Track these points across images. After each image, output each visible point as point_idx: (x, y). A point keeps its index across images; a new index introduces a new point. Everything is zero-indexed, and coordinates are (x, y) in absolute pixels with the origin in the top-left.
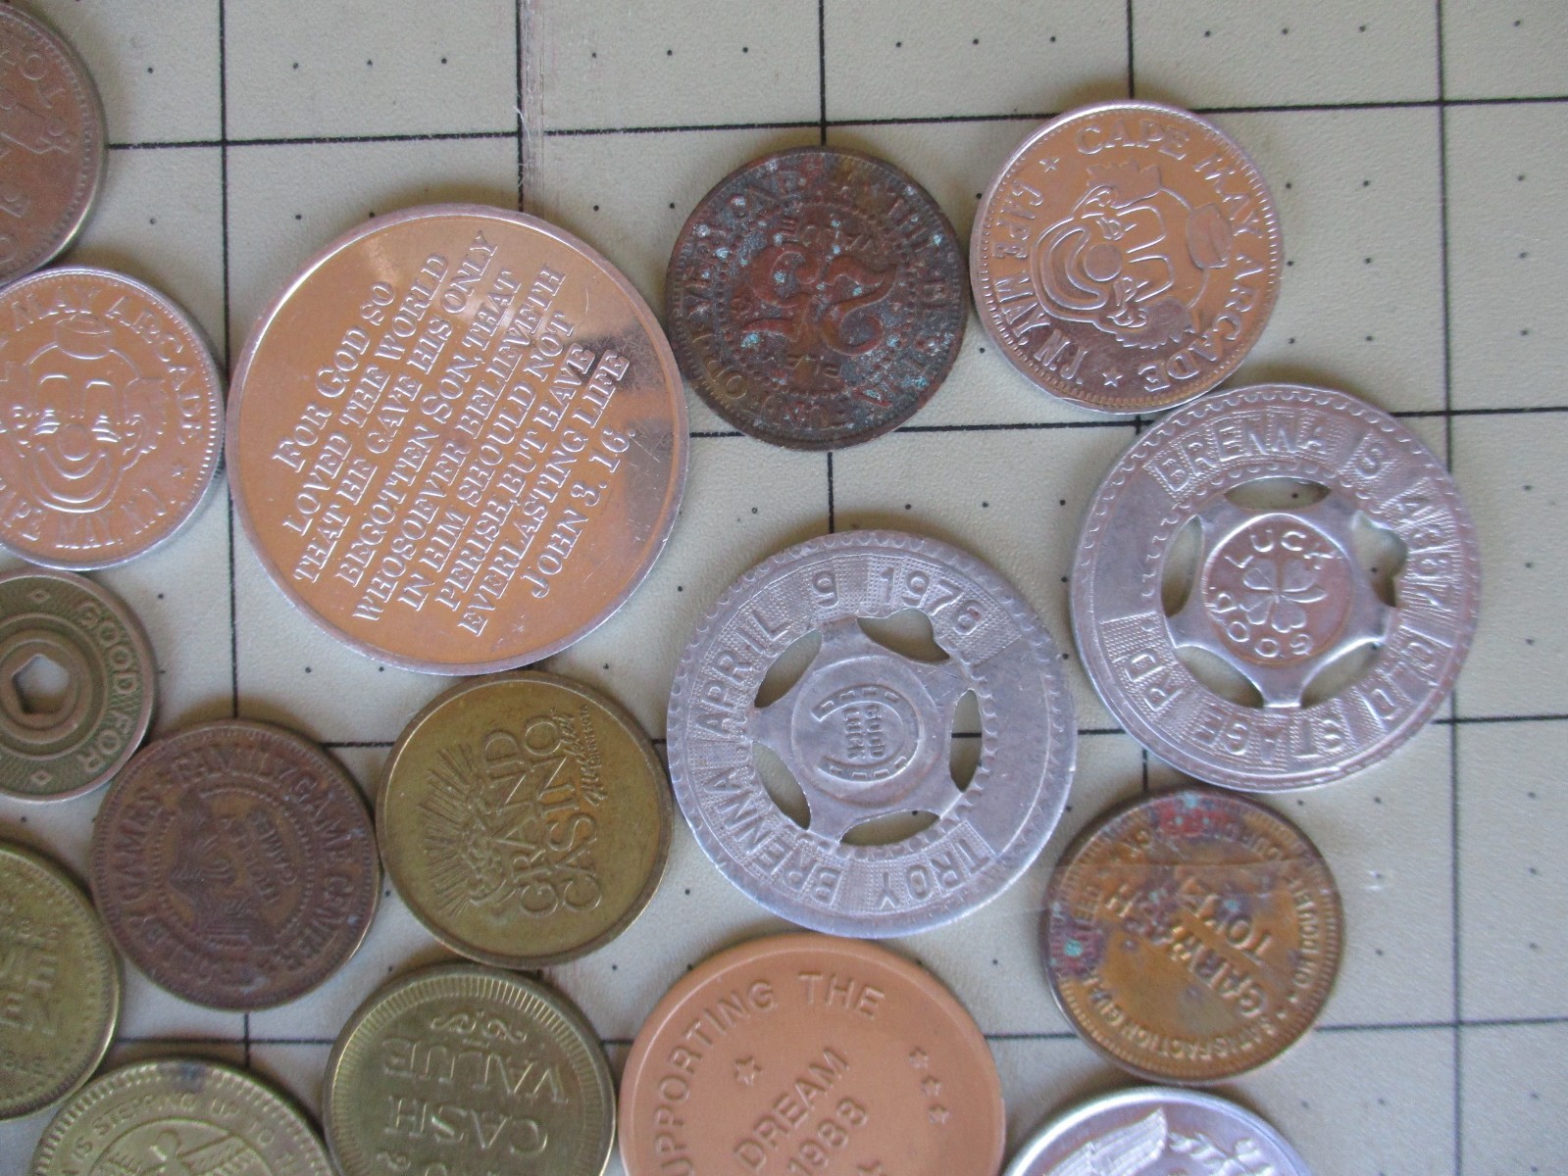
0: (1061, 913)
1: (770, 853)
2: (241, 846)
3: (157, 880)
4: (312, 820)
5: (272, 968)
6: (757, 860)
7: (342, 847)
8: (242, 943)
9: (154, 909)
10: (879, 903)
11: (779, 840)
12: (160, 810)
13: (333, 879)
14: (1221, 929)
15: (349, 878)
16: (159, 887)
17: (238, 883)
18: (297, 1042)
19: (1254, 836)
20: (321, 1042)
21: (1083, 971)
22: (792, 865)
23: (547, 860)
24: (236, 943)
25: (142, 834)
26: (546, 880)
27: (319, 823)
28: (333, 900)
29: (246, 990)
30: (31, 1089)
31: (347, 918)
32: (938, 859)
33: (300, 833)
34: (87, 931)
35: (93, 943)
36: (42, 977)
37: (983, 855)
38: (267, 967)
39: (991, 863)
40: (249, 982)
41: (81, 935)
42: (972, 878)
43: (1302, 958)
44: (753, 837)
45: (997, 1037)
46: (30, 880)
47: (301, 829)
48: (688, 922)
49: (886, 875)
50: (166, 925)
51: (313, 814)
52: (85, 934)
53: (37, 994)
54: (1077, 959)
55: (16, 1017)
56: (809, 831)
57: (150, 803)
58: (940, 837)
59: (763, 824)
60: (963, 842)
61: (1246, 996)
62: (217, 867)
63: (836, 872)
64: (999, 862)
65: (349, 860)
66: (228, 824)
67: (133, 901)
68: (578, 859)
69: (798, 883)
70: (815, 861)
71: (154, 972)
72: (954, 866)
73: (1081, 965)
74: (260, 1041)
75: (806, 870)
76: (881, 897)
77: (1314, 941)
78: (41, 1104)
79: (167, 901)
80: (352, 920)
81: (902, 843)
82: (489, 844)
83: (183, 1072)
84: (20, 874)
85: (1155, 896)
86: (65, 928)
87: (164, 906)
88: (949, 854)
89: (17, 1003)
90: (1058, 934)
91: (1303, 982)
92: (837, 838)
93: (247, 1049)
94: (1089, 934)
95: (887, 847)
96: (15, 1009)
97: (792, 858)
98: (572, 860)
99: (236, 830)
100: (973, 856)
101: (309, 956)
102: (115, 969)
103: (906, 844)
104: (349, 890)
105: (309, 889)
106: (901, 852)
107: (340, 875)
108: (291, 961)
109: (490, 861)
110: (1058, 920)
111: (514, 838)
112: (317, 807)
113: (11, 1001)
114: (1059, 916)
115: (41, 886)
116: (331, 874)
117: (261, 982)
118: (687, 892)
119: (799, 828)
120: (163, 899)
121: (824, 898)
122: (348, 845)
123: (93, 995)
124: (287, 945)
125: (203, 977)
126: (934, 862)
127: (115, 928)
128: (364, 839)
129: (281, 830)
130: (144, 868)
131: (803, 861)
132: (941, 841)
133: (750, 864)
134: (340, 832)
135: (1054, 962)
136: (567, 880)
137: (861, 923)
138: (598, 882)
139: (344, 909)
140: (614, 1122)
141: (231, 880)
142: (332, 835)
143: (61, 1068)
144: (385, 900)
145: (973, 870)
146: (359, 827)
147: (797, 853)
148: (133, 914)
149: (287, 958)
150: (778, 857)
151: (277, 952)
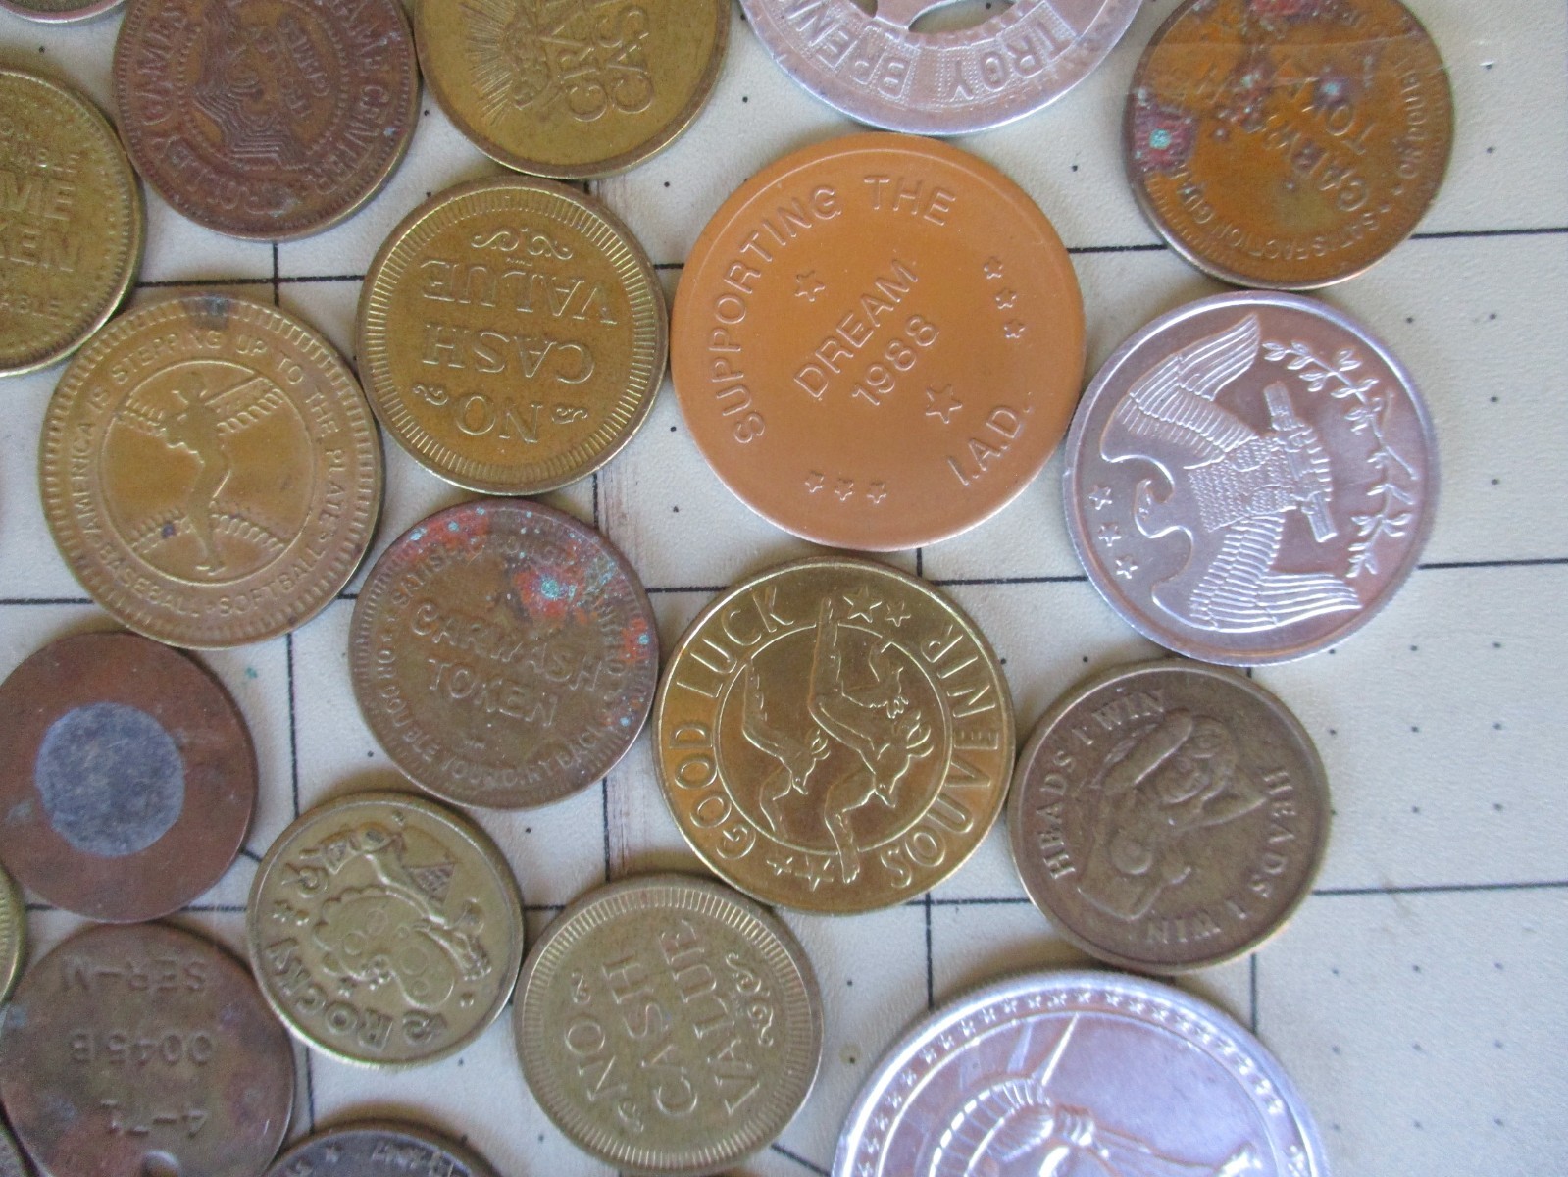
0: (1147, 100)
1: (835, 43)
2: (271, 56)
3: (181, 97)
4: (346, 25)
5: (303, 188)
6: (820, 50)
7: (378, 51)
8: (271, 161)
9: (179, 128)
10: (951, 94)
11: (843, 28)
12: (185, 21)
13: (368, 88)
14: (1320, 115)
15: (386, 86)
16: (184, 105)
17: (267, 97)
18: (329, 278)
19: (1355, 12)
20: (354, 278)
21: (1170, 164)
22: (858, 54)
23: (596, 60)
24: (263, 162)
25: (166, 49)
26: (596, 81)
27: (353, 28)
28: (369, 111)
29: (275, 213)
30: (46, 333)
31: (383, 130)
32: (1014, 44)
33: (334, 40)
34: (107, 157)
35: (113, 170)
36: (60, 209)
37: (1062, 38)
38: (298, 187)
39: (1072, 47)
40: (278, 205)
41: (100, 161)
42: (1051, 64)
43: (1408, 145)
44: (816, 24)
45: (1076, 251)
46: (50, 104)
47: (335, 35)
48: (745, 132)
49: (959, 63)
50: (191, 146)
51: (347, 18)
52: (105, 161)
53: (55, 227)
54: (1164, 152)
55: (30, 255)
56: (878, 18)
57: (176, 13)
58: (1016, 21)
59: (828, 12)
60: (1041, 25)
61: (1346, 188)
62: (246, 80)
63: (906, 62)
64: (1080, 44)
65: (386, 67)
66: (258, 33)
67: (156, 121)
68: (629, 56)
69: (865, 73)
70: (883, 50)
71: (177, 198)
72: (1032, 51)
73: (1168, 157)
74: (289, 280)
75: (872, 60)
76: (954, 87)
77: (1421, 126)
78: (57, 348)
79: (192, 120)
80: (389, 132)
81: (975, 29)
82: (534, 42)
83: (208, 305)
84: (39, 99)
85: (1248, 81)
86: (84, 154)
87: (189, 125)
88: (1027, 40)
89: (33, 238)
90: (1144, 123)
91: (1410, 172)
92: (906, 23)
93: (276, 288)
94: (1177, 123)
95: (960, 34)
96: (31, 246)
97: (858, 47)
98: (622, 57)
99: (265, 39)
100: (1053, 40)
101: (343, 174)
102: (136, 198)
103: (981, 29)
104: (385, 99)
105: (343, 100)
106: (974, 38)
107: (377, 83)
108: (323, 180)
109: (536, 61)
110: (1144, 108)
111: (560, 36)
112: (351, 11)
113: (26, 237)
114: (1144, 104)
115: (59, 110)
116: (367, 81)
117: (291, 204)
118: (745, 100)
119: (863, 15)
120: (187, 117)
121: (893, 90)
122: (386, 49)
123: (113, 226)
124: (318, 163)
125: (229, 200)
126: (1011, 48)
127: (136, 152)
128: (400, 43)
129: (314, 37)
130: (168, 85)
131: (870, 50)
132: (1017, 25)
133: (812, 56)
134: (376, 35)
135: (1139, 154)
136: (616, 80)
137: (931, 118)
138: (649, 80)
139: (380, 121)
140: (666, 343)
141: (260, 93)
142: (367, 41)
143: (80, 308)
144: (423, 120)
145: (1053, 54)
146: (396, 30)
147: (864, 41)
148: (158, 135)
149: (318, 176)
150: (843, 47)
151: (308, 170)
